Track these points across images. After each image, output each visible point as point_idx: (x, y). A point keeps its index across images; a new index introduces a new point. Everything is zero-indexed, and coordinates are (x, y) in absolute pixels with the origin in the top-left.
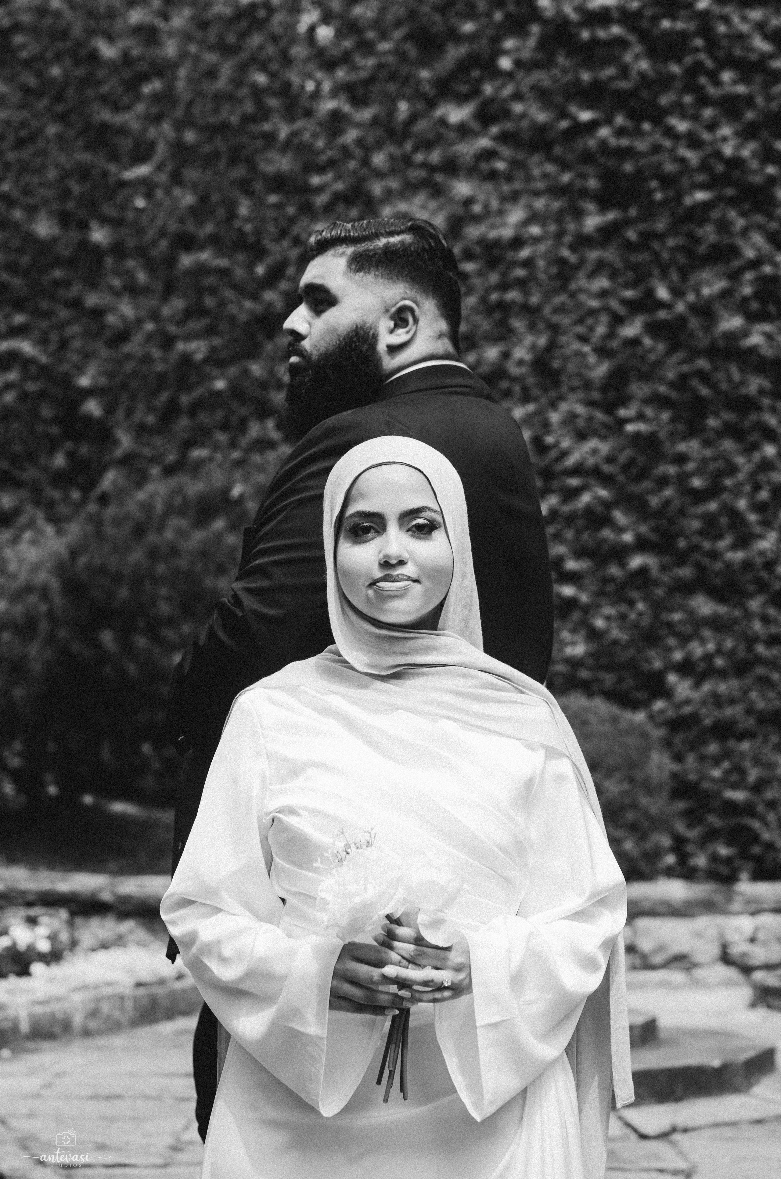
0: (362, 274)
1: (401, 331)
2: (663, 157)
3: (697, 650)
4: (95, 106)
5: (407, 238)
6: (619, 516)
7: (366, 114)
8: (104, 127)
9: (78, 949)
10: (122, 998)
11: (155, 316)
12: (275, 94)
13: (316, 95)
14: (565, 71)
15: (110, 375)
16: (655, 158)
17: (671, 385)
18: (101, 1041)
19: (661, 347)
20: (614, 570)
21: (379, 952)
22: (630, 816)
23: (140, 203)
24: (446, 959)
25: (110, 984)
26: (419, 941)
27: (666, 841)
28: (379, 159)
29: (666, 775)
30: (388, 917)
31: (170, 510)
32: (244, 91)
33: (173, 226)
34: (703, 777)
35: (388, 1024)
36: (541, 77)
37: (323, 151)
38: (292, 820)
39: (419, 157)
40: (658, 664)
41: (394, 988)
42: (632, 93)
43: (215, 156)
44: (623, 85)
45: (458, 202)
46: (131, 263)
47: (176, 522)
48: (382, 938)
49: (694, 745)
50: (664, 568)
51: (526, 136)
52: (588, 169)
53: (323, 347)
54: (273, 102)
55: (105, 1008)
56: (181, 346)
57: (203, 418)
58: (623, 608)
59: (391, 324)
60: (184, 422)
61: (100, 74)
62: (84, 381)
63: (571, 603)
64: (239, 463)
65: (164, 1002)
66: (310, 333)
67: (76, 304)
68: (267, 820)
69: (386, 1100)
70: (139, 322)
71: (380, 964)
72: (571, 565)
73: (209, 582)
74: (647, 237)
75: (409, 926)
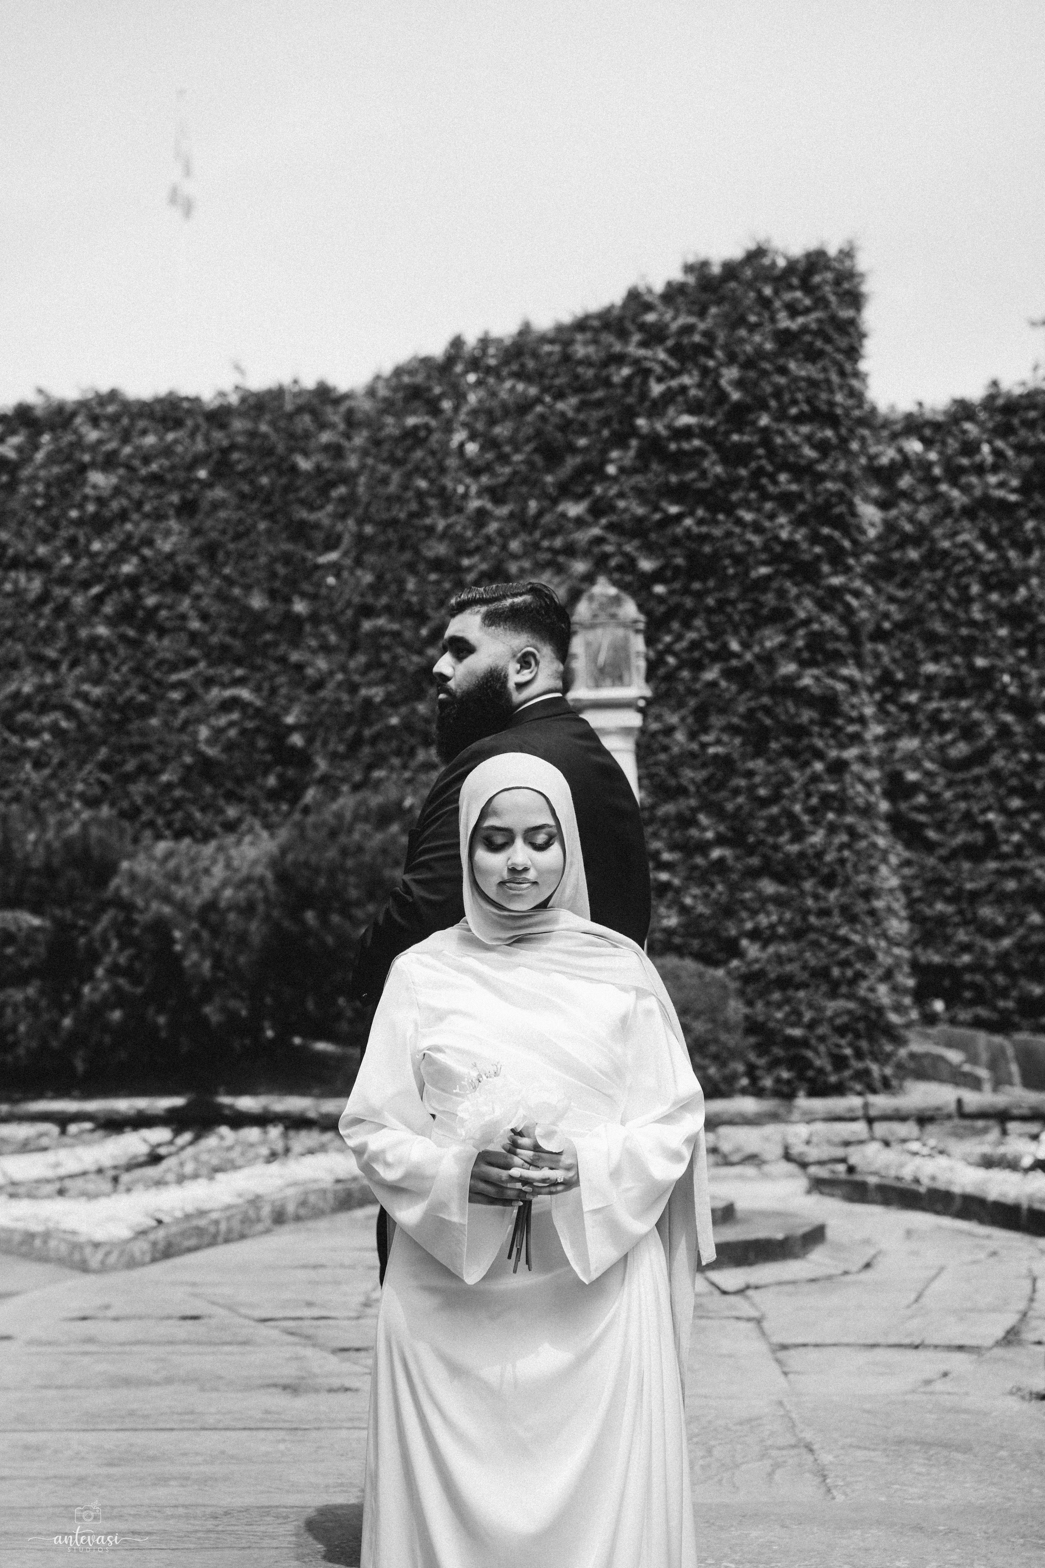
0: (493, 628)
1: (526, 671)
2: (734, 540)
3: (763, 920)
4: (296, 507)
5: (527, 598)
6: (703, 819)
7: (504, 511)
8: (303, 523)
9: (290, 1154)
10: (324, 1191)
11: (344, 668)
12: (433, 496)
13: (465, 496)
14: (657, 475)
15: (310, 714)
16: (728, 542)
17: (743, 717)
18: (311, 1224)
19: (734, 688)
20: (699, 860)
21: (506, 1157)
22: (713, 1049)
23: (331, 580)
24: (558, 1161)
25: (315, 1181)
26: (536, 1148)
27: (740, 1068)
28: (514, 545)
29: (740, 1017)
30: (513, 1130)
31: (357, 817)
32: (410, 494)
33: (356, 599)
34: (769, 1018)
35: (515, 1211)
36: (638, 480)
37: (470, 540)
38: (438, 1056)
39: (546, 543)
40: (733, 932)
41: (519, 1185)
42: (709, 492)
43: (388, 544)
44: (703, 485)
45: (576, 578)
46: (324, 628)
47: (361, 827)
48: (508, 1147)
49: (762, 994)
50: (737, 858)
51: (628, 526)
52: (677, 551)
53: (465, 686)
54: (432, 502)
55: (312, 1199)
56: (364, 692)
57: (382, 747)
58: (706, 889)
59: (518, 666)
60: (366, 750)
61: (299, 482)
62: (290, 720)
63: (666, 887)
64: (409, 781)
65: (357, 1195)
66: (454, 675)
67: (283, 660)
68: (419, 1057)
69: (515, 1271)
70: (331, 673)
71: (508, 1167)
72: (666, 856)
73: (387, 873)
74: (722, 603)
75: (529, 1137)
